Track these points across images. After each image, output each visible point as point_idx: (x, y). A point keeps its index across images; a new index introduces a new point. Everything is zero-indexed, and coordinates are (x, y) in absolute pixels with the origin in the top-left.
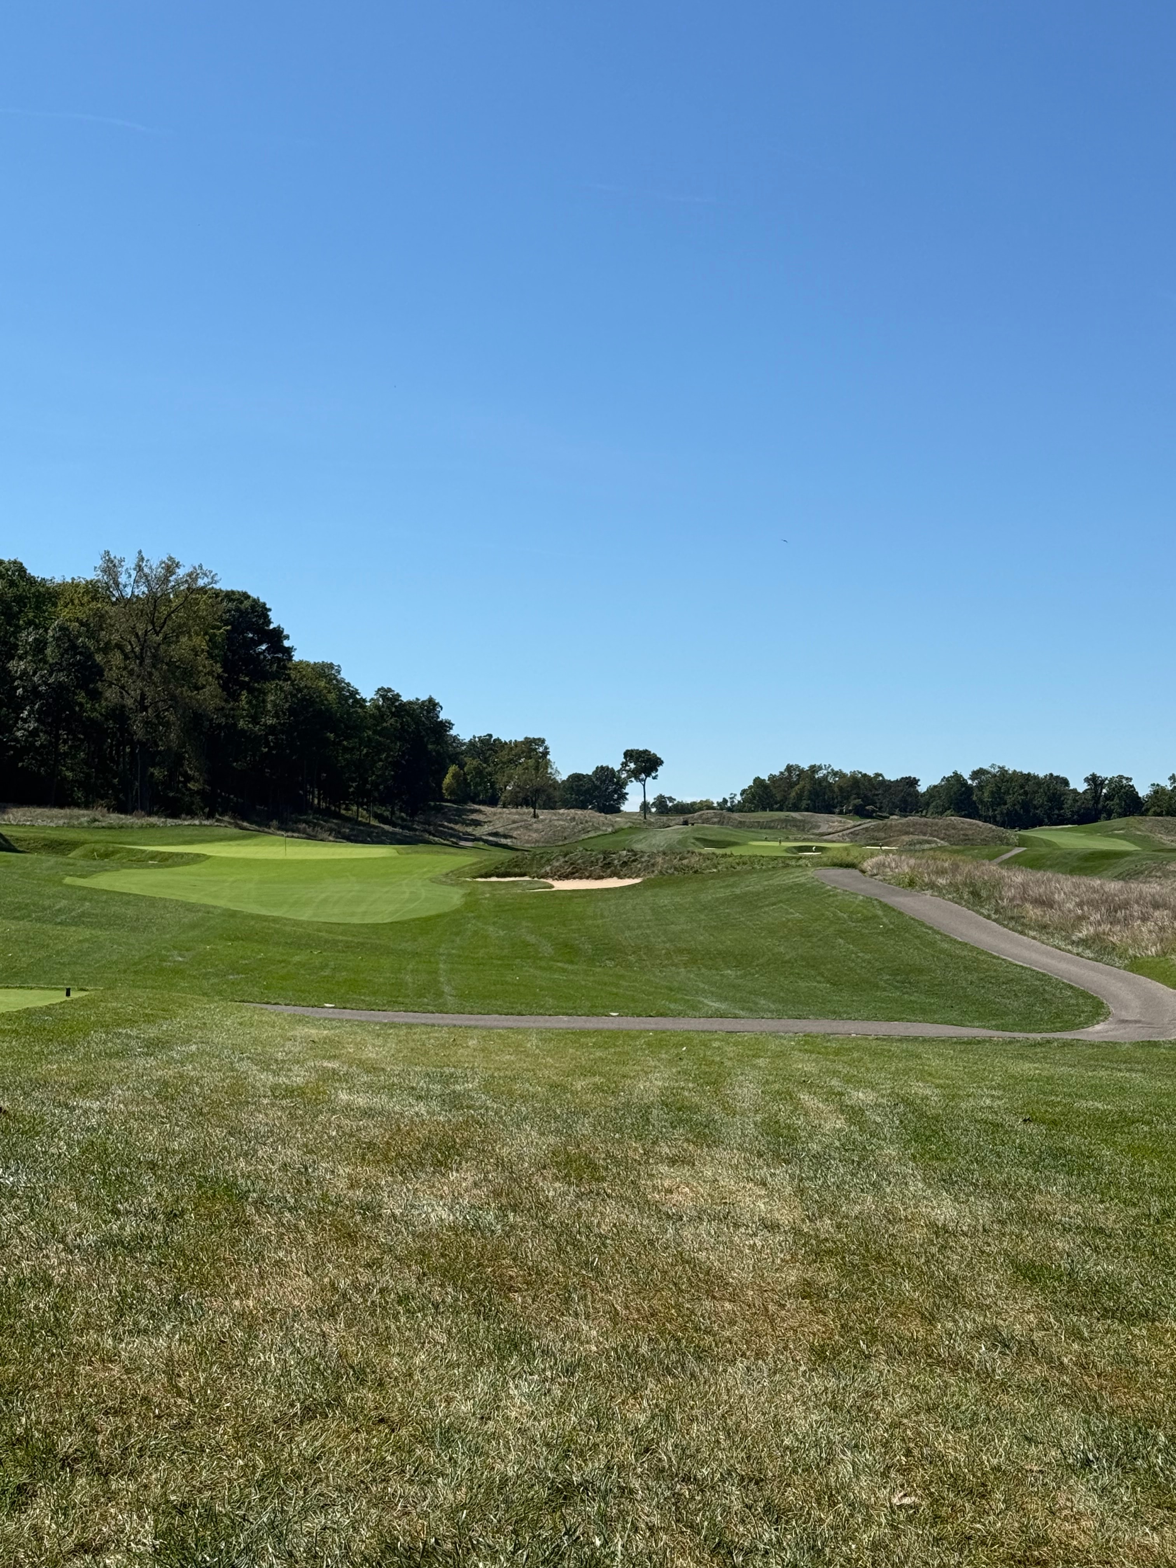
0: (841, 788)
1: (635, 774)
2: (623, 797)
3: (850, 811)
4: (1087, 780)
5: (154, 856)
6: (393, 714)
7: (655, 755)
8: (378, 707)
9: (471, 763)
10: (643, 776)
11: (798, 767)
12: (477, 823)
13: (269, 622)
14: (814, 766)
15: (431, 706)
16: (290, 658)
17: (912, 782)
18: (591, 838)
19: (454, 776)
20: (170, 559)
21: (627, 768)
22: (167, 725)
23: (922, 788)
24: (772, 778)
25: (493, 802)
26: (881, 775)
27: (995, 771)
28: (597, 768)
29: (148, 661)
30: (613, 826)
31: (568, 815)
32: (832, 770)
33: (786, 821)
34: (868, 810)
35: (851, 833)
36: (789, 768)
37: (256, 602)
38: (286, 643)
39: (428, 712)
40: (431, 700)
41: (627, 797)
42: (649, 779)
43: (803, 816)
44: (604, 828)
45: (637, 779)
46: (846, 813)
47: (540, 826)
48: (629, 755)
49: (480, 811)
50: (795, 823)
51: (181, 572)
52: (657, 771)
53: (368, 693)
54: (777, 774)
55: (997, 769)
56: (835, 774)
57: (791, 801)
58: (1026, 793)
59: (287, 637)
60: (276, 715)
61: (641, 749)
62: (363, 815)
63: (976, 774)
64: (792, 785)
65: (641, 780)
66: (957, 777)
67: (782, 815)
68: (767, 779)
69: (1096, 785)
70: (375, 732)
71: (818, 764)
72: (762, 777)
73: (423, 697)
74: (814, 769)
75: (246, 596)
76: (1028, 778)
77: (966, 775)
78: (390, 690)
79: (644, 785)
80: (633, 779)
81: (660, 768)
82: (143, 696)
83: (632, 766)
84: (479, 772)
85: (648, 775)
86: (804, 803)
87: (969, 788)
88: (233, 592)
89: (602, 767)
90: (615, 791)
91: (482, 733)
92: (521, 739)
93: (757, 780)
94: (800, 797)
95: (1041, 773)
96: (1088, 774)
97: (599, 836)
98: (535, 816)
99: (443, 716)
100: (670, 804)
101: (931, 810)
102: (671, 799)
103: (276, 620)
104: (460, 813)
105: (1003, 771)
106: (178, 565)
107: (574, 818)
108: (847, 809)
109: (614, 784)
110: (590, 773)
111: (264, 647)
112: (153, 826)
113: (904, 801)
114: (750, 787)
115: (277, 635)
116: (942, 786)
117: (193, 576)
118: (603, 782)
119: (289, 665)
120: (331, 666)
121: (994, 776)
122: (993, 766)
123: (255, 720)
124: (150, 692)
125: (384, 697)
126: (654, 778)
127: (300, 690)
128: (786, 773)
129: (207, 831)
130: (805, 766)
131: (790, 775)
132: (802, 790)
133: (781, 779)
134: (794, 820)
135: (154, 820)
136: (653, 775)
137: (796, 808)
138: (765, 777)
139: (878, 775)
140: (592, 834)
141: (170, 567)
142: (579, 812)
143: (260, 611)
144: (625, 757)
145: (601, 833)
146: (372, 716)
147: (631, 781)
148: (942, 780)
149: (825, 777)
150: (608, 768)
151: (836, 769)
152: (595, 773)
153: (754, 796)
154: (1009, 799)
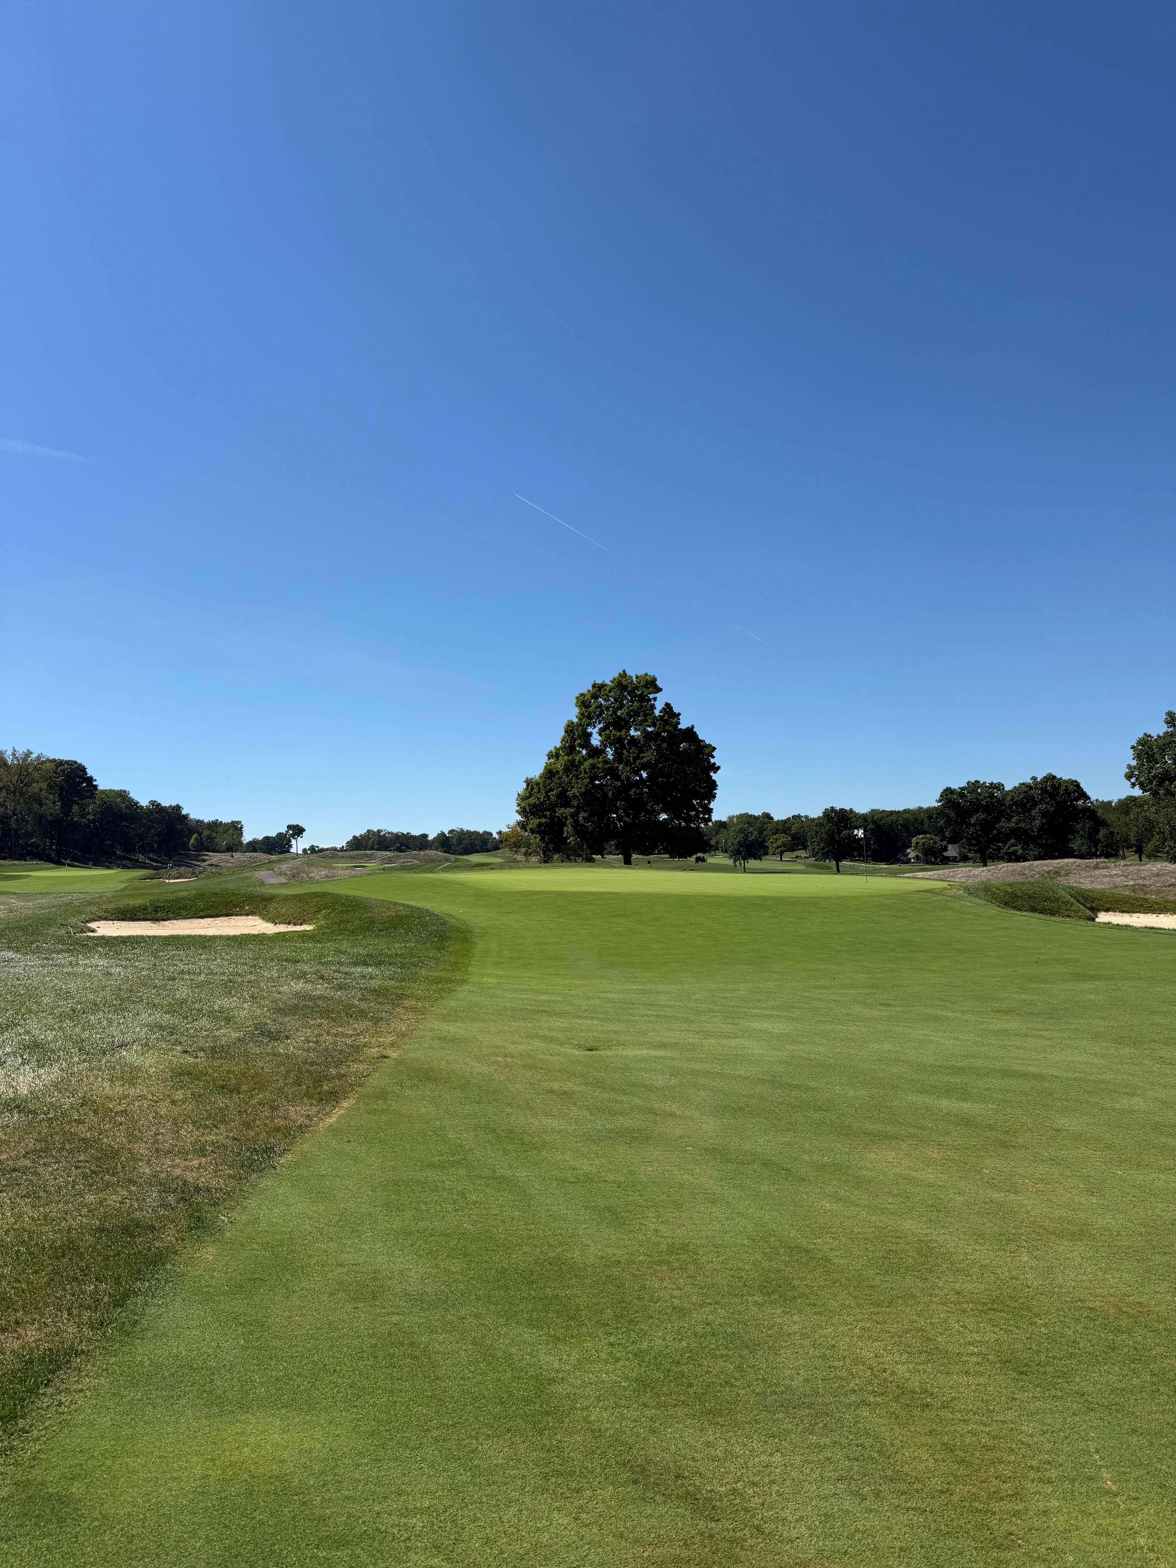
0: (391, 840)
1: (293, 836)
2: (291, 846)
3: (396, 850)
5: (8, 876)
6: (157, 812)
7: (301, 827)
8: (149, 810)
9: (206, 833)
10: (298, 836)
11: (372, 830)
12: (204, 861)
13: (87, 774)
15: (178, 808)
16: (96, 789)
17: (425, 836)
19: (195, 839)
20: (28, 751)
22: (27, 821)
23: (430, 838)
24: (361, 835)
25: (214, 851)
28: (276, 833)
29: (18, 794)
31: (248, 855)
33: (363, 855)
34: (403, 849)
36: (368, 831)
37: (80, 765)
38: (95, 783)
39: (177, 811)
40: (178, 805)
42: (302, 838)
45: (296, 838)
46: (392, 851)
47: (233, 861)
48: (289, 827)
49: (207, 855)
50: (367, 856)
51: (34, 756)
52: (304, 834)
53: (144, 802)
54: (363, 834)
56: (389, 833)
58: (471, 839)
59: (96, 780)
60: (95, 815)
61: (293, 824)
62: (141, 858)
63: (451, 832)
64: (370, 839)
65: (298, 838)
66: (443, 834)
67: (362, 852)
70: (147, 821)
73: (174, 804)
74: (379, 831)
75: (76, 762)
76: (476, 833)
77: (446, 833)
78: (155, 801)
79: (300, 841)
82: (15, 809)
83: (291, 832)
84: (209, 837)
85: (301, 836)
86: (376, 847)
87: (447, 838)
88: (69, 761)
89: (278, 833)
90: (287, 844)
91: (214, 819)
92: (230, 822)
93: (354, 837)
94: (373, 844)
95: (481, 831)
98: (232, 856)
99: (184, 812)
100: (317, 849)
101: (433, 848)
102: (317, 847)
103: (90, 772)
104: (197, 856)
105: (462, 830)
106: (32, 753)
108: (393, 849)
109: (285, 840)
110: (274, 836)
111: (84, 785)
112: (15, 865)
113: (421, 844)
114: (351, 840)
115: (90, 780)
117: (38, 757)
118: (279, 840)
119: (96, 792)
120: (125, 791)
121: (458, 832)
122: (458, 828)
123: (83, 816)
124: (19, 808)
125: (153, 805)
126: (304, 837)
127: (105, 803)
128: (367, 834)
129: (39, 866)
131: (369, 834)
132: (374, 841)
133: (364, 836)
134: (367, 854)
135: (15, 862)
137: (372, 849)
138: (358, 835)
139: (408, 833)
141: (28, 754)
142: (258, 855)
143: (83, 769)
146: (146, 813)
147: (293, 839)
149: (384, 835)
150: (281, 833)
152: (277, 836)
153: (351, 844)
154: (464, 842)
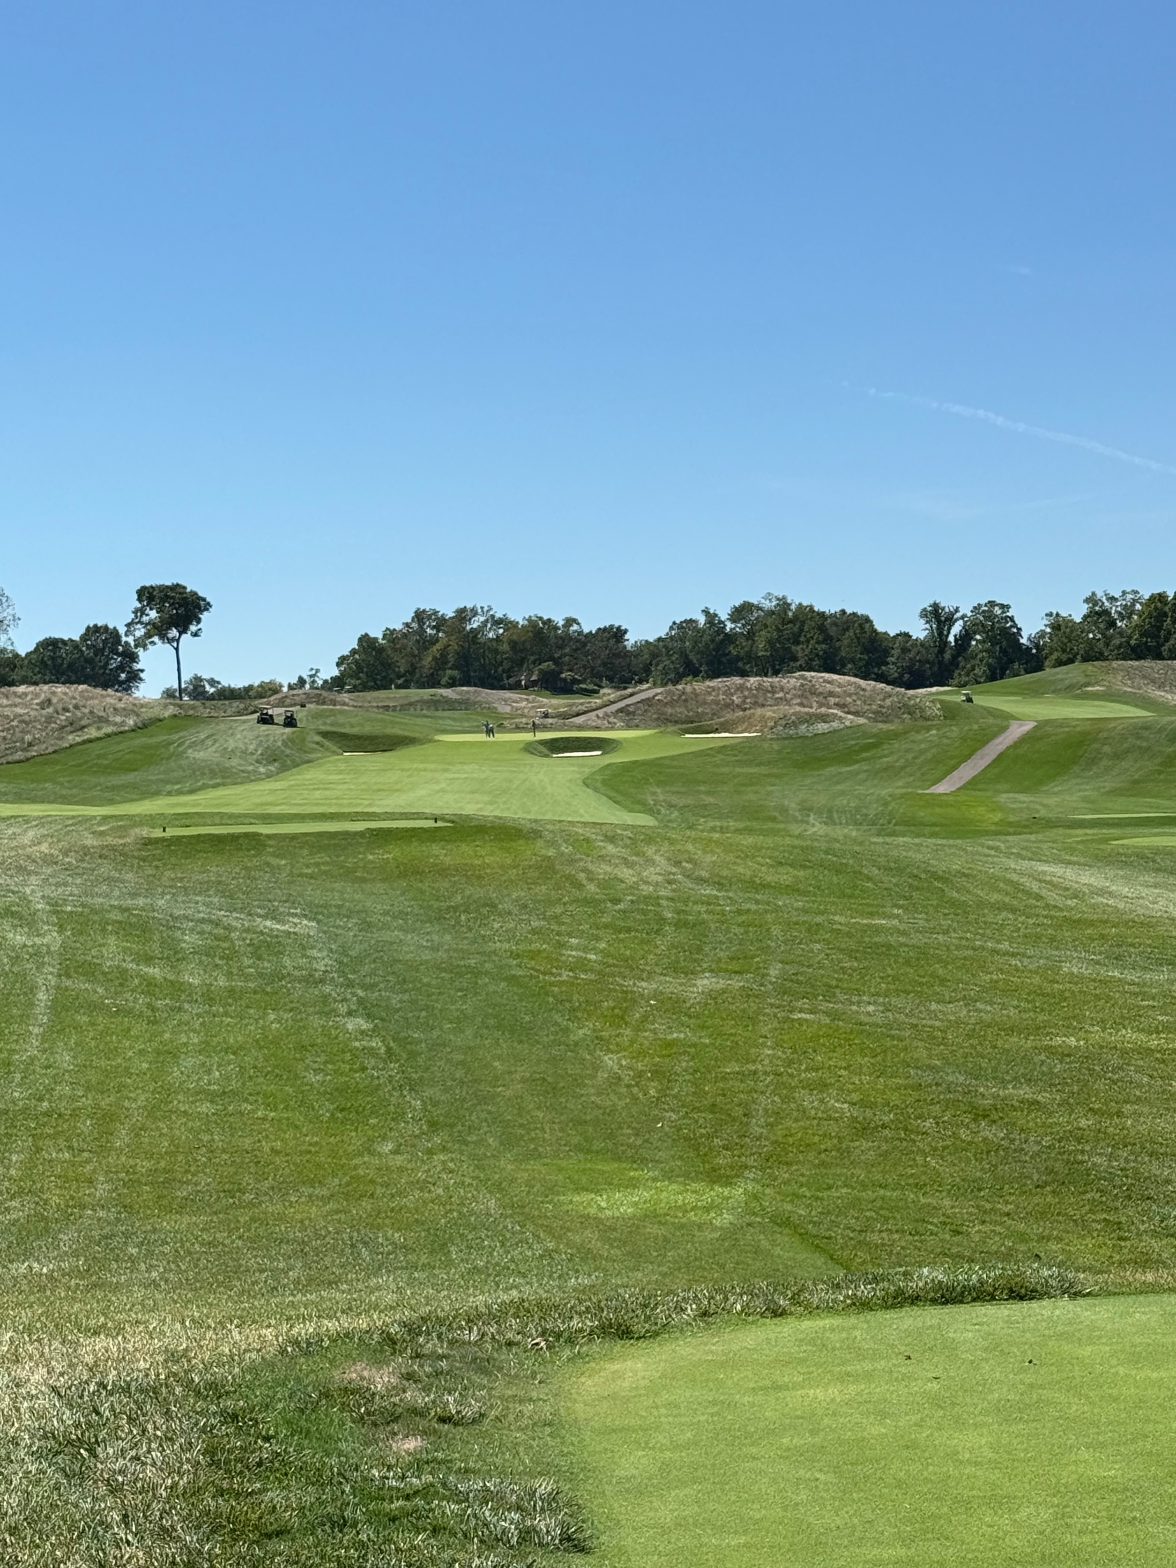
0: (513, 644)
1: (159, 630)
2: (134, 677)
3: (534, 683)
4: (924, 614)
7: (194, 594)
10: (174, 633)
11: (435, 613)
14: (464, 610)
17: (618, 634)
18: (90, 741)
21: (145, 619)
24: (389, 634)
26: (575, 621)
27: (768, 605)
28: (88, 628)
30: (138, 715)
31: (37, 695)
32: (493, 616)
34: (565, 680)
35: (621, 710)
36: (420, 616)
41: (142, 675)
42: (186, 638)
43: (460, 693)
44: (118, 719)
45: (163, 637)
46: (527, 688)
48: (147, 595)
52: (199, 621)
54: (399, 626)
55: (774, 603)
56: (498, 622)
57: (426, 671)
61: (169, 583)
63: (739, 613)
65: (170, 641)
68: (380, 636)
69: (939, 622)
71: (469, 606)
72: (372, 635)
74: (463, 615)
77: (722, 615)
79: (177, 649)
80: (156, 639)
81: (204, 616)
83: (153, 614)
85: (183, 631)
87: (730, 638)
89: (95, 626)
90: (121, 668)
93: (366, 641)
94: (441, 662)
96: (926, 604)
97: (108, 736)
100: (212, 690)
107: (49, 701)
108: (528, 680)
109: (119, 655)
110: (76, 638)
114: (354, 652)
116: (672, 638)
118: (99, 652)
121: (770, 614)
122: (768, 596)
126: (195, 635)
128: (415, 625)
130: (449, 612)
131: (421, 626)
132: (444, 653)
133: (405, 635)
136: (193, 628)
137: (433, 682)
138: (377, 633)
140: (92, 733)
142: (60, 689)
144: (140, 600)
145: (109, 729)
147: (153, 643)
148: (671, 628)
149: (483, 628)
150: (106, 628)
151: (499, 615)
152: (85, 637)
153: (360, 668)
